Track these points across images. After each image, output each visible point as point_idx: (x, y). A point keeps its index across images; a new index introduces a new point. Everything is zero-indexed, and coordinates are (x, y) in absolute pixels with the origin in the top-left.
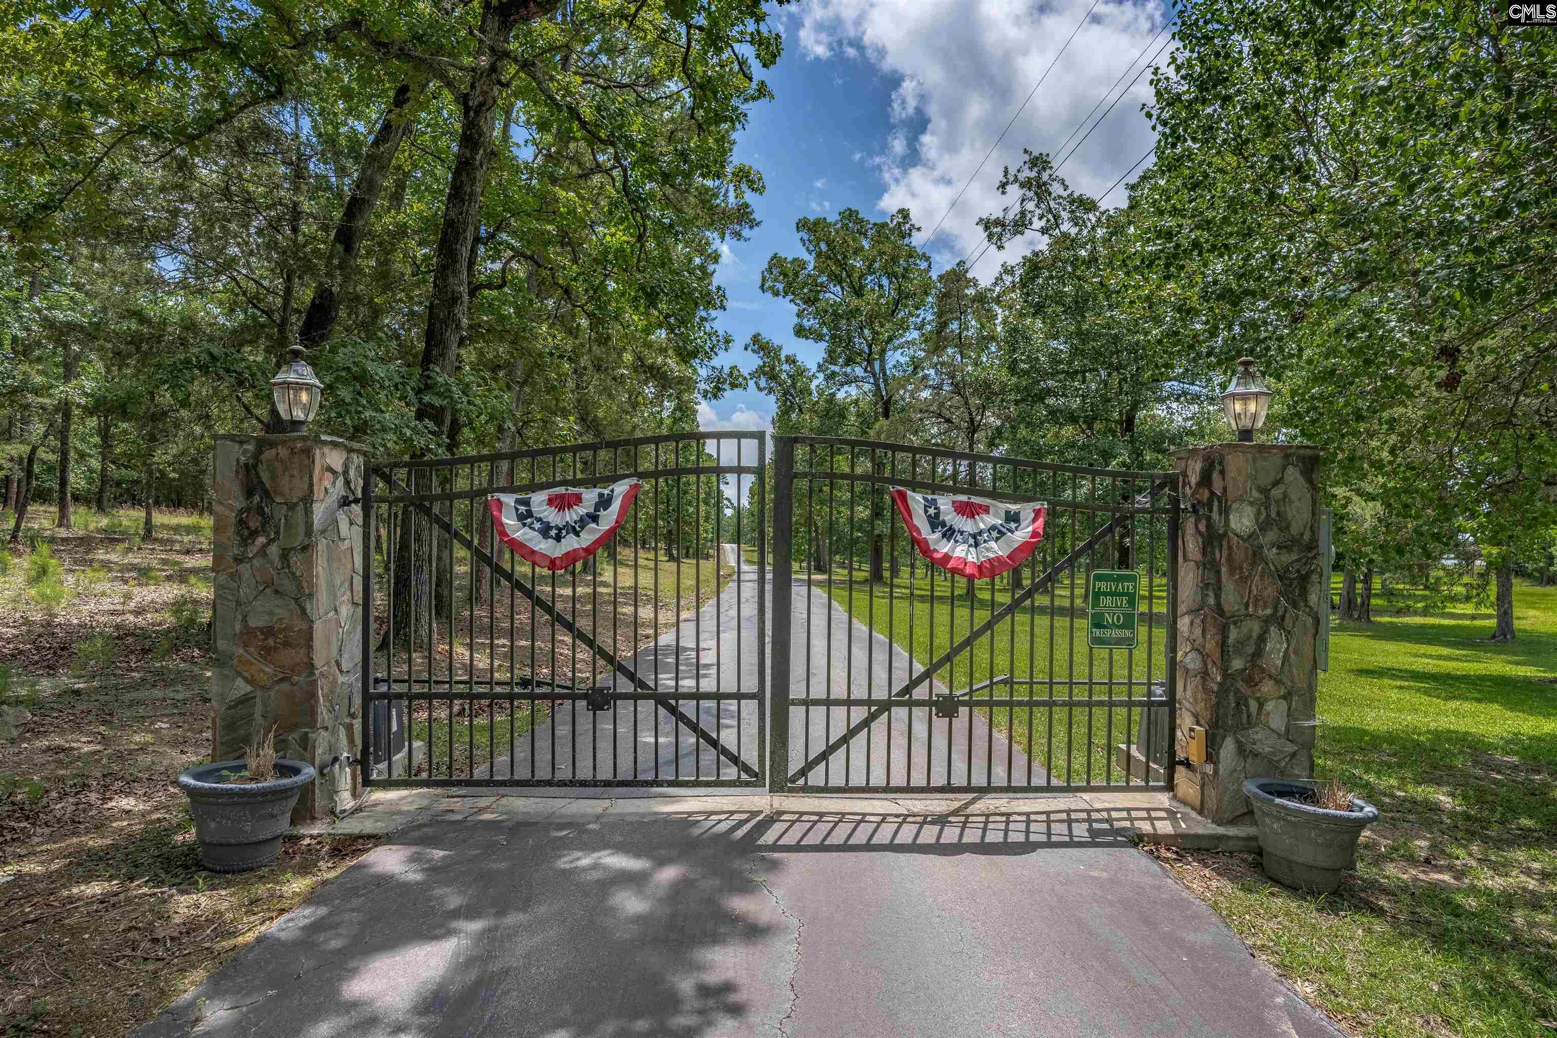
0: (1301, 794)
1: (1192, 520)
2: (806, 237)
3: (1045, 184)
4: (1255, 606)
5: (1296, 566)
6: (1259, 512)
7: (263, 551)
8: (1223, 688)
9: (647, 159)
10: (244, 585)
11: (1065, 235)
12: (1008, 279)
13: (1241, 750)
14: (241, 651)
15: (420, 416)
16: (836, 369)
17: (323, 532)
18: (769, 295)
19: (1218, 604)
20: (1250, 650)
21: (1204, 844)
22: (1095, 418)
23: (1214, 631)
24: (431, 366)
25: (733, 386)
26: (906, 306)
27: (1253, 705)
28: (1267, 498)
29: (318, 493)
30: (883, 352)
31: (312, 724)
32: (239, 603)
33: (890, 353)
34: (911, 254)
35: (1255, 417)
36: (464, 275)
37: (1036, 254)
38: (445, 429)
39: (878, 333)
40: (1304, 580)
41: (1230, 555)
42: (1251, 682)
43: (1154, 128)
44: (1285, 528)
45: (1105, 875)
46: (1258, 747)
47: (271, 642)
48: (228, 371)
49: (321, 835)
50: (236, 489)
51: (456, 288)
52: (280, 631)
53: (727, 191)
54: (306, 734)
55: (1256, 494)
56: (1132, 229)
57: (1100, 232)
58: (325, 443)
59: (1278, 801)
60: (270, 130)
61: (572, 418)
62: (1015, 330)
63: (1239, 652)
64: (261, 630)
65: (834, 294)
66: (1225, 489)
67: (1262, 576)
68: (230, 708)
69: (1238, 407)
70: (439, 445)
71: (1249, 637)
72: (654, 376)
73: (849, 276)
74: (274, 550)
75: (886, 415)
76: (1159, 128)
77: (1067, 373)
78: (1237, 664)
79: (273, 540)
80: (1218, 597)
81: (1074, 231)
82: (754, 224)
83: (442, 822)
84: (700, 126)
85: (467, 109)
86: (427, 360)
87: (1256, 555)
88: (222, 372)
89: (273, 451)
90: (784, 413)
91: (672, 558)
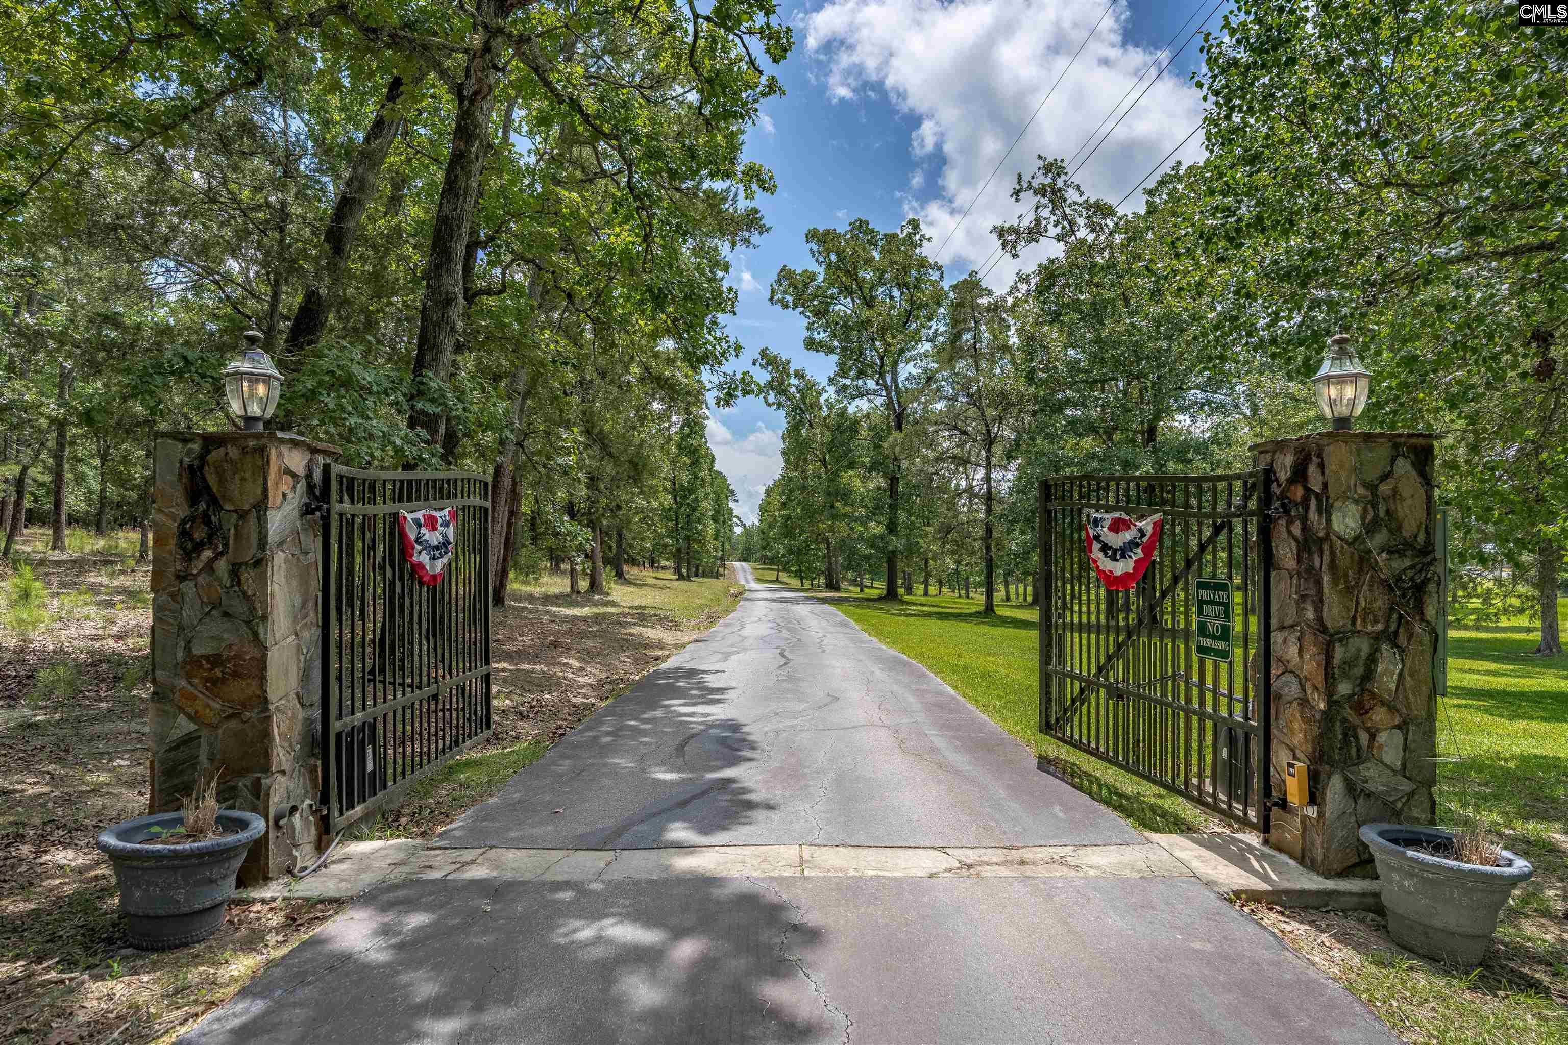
0: (1428, 843)
1: (1283, 522)
2: (815, 248)
3: (1060, 190)
4: (1364, 621)
5: (1410, 573)
6: (1365, 510)
7: (209, 567)
8: (1328, 717)
9: (654, 154)
10: (186, 607)
11: (1082, 242)
12: (1023, 287)
13: (1352, 790)
14: (184, 683)
15: (412, 424)
16: (848, 382)
17: (281, 544)
18: (778, 307)
19: (1320, 619)
20: (1359, 671)
21: (1311, 901)
22: (1115, 428)
23: (1313, 649)
24: (424, 371)
25: (746, 393)
26: (918, 317)
27: (1364, 737)
28: (1375, 495)
29: (274, 497)
30: (895, 364)
31: (266, 769)
32: (181, 628)
33: (901, 366)
34: (923, 264)
35: (1353, 402)
36: (460, 275)
37: (1052, 262)
38: (440, 437)
39: (889, 345)
40: (1419, 589)
41: (1332, 561)
42: (1362, 710)
43: (1205, 99)
44: (1395, 528)
45: (1209, 947)
46: (1370, 786)
47: (218, 672)
48: (203, 376)
49: (274, 899)
50: (178, 495)
51: (451, 288)
52: (229, 660)
53: (736, 195)
54: (259, 779)
55: (1361, 491)
56: (1150, 236)
57: (1118, 239)
58: (282, 441)
59: (1410, 853)
60: (256, 126)
61: (575, 429)
62: (1032, 338)
63: (1346, 676)
64: (207, 658)
65: (844, 307)
66: (1325, 485)
67: (1371, 586)
68: (171, 750)
69: (1333, 392)
70: (433, 455)
71: (1357, 657)
72: (662, 388)
73: (860, 288)
74: (222, 566)
75: (899, 427)
76: (1213, 99)
77: (1086, 382)
78: (1344, 688)
79: (222, 553)
80: (1318, 610)
81: (1091, 237)
82: (763, 229)
83: (418, 881)
84: (707, 122)
85: (461, 98)
86: (420, 365)
87: (1364, 561)
88: (197, 378)
89: (222, 450)
90: (794, 429)
91: (681, 577)
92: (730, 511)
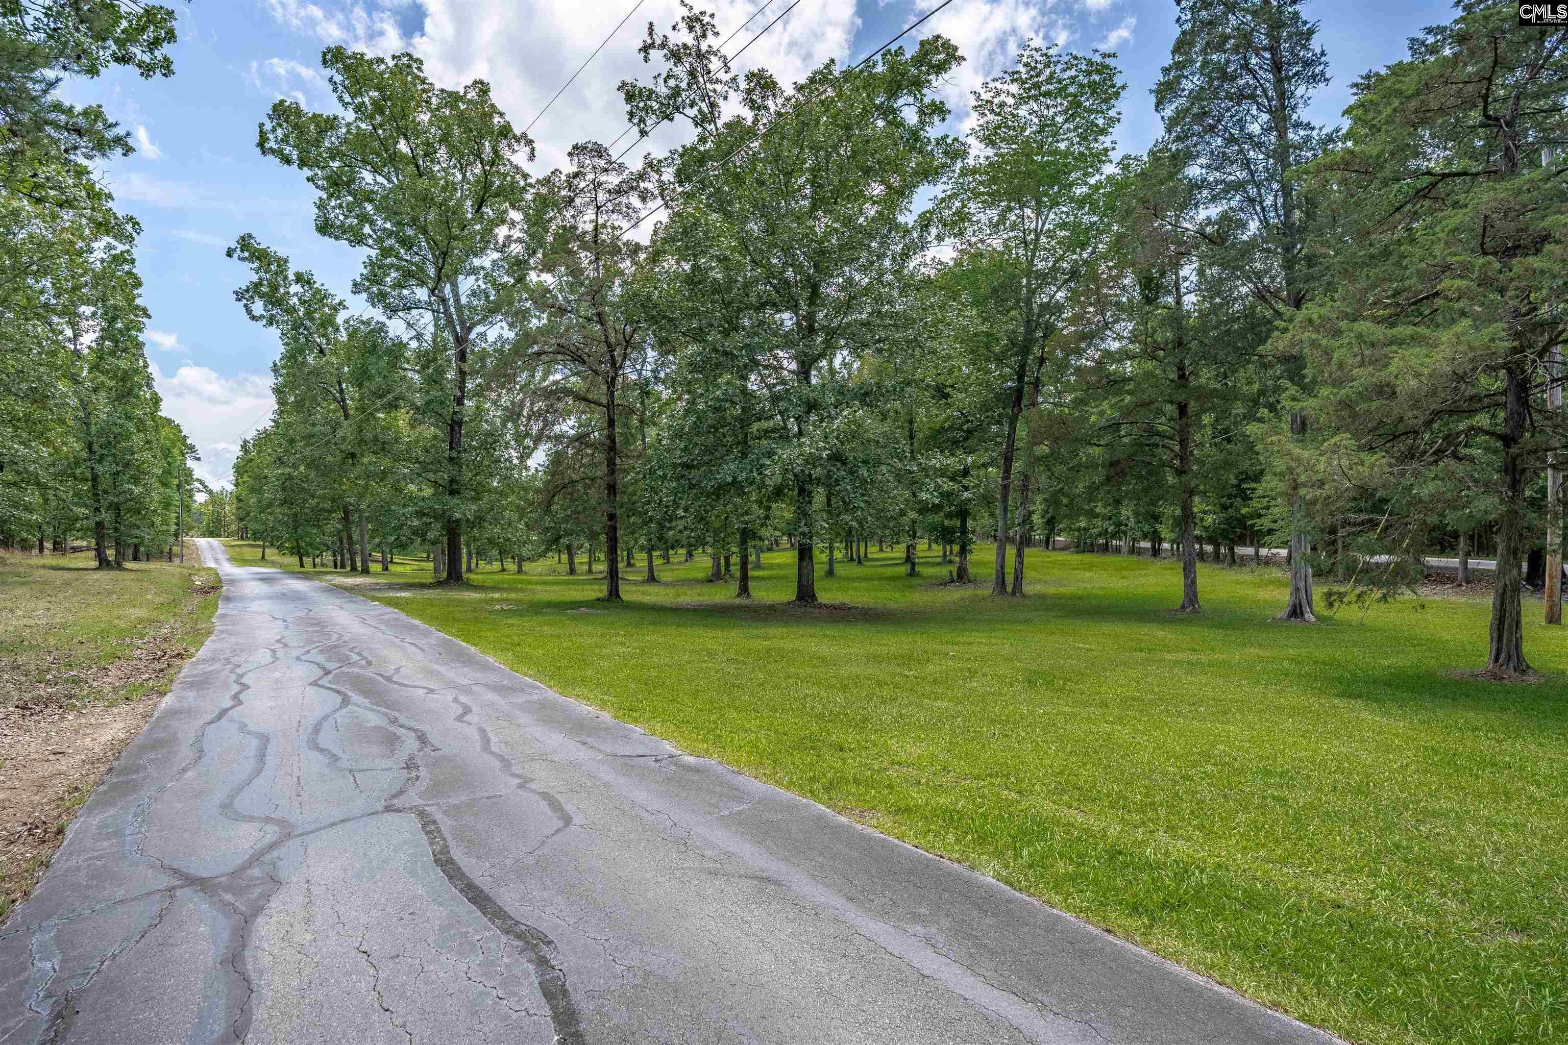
2: (337, 78)
18: (272, 160)
30: (455, 273)
90: (293, 357)
91: (103, 563)
92: (189, 473)
